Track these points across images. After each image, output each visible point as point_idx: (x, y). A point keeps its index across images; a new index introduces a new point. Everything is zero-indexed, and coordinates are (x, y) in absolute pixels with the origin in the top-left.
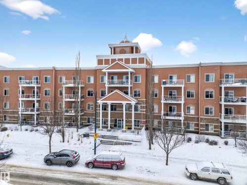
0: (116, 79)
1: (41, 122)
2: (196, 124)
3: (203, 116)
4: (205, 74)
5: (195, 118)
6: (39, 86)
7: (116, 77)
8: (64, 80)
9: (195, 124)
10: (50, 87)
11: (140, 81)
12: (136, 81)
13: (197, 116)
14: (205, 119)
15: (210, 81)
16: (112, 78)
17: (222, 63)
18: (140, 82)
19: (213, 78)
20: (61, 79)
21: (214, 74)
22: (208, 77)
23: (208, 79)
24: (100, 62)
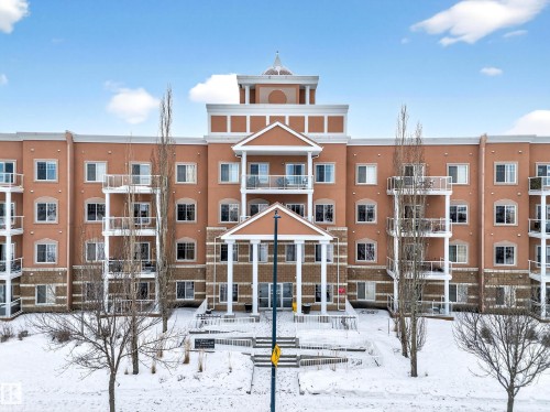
0: (264, 174)
1: (25, 302)
2: (473, 288)
3: (490, 268)
4: (496, 163)
5: (469, 272)
6: (19, 189)
7: (264, 168)
8: (102, 174)
9: (469, 288)
10: (57, 195)
11: (332, 178)
12: (321, 178)
13: (475, 269)
14: (497, 275)
15: (508, 181)
16: (254, 170)
17: (534, 137)
18: (332, 181)
19: (513, 173)
20: (92, 170)
21: (516, 165)
22: (501, 170)
23: (501, 177)
24: (218, 123)
